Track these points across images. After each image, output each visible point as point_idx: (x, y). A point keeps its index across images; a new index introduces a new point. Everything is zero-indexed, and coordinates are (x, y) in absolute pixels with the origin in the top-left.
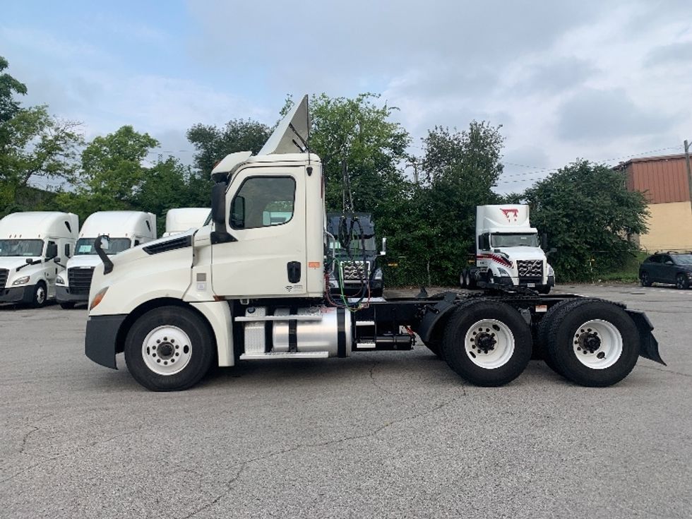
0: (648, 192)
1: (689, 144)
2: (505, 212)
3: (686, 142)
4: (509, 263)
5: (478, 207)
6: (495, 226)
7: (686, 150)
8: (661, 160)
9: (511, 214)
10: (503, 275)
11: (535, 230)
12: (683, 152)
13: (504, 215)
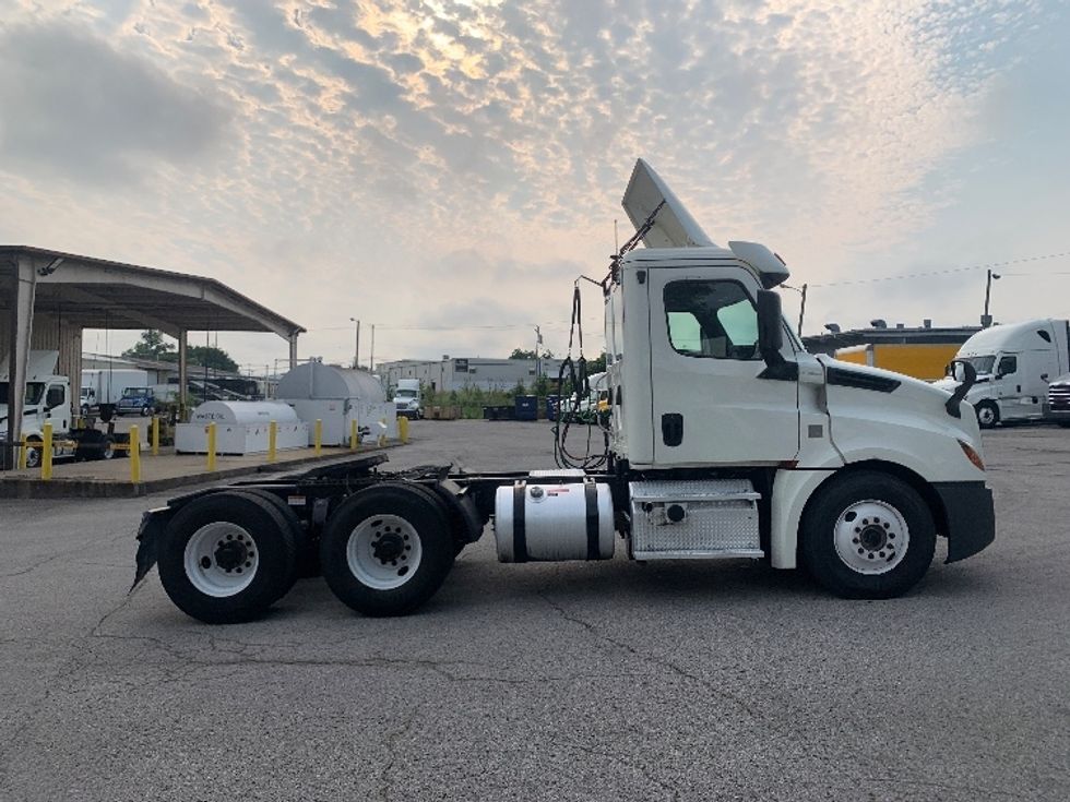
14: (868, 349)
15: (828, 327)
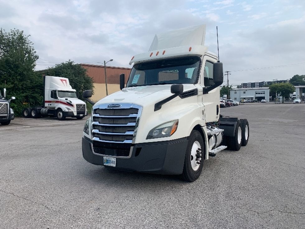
0: (93, 78)
1: (106, 62)
2: (62, 80)
3: (105, 61)
4: (72, 105)
5: (46, 76)
6: (58, 87)
7: (105, 65)
8: (94, 66)
9: (64, 82)
10: (69, 111)
11: (75, 90)
12: (103, 65)
13: (61, 82)
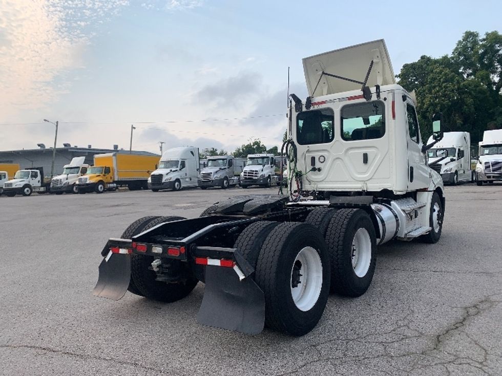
14: (114, 155)
15: (39, 145)
